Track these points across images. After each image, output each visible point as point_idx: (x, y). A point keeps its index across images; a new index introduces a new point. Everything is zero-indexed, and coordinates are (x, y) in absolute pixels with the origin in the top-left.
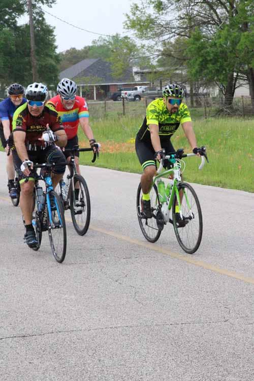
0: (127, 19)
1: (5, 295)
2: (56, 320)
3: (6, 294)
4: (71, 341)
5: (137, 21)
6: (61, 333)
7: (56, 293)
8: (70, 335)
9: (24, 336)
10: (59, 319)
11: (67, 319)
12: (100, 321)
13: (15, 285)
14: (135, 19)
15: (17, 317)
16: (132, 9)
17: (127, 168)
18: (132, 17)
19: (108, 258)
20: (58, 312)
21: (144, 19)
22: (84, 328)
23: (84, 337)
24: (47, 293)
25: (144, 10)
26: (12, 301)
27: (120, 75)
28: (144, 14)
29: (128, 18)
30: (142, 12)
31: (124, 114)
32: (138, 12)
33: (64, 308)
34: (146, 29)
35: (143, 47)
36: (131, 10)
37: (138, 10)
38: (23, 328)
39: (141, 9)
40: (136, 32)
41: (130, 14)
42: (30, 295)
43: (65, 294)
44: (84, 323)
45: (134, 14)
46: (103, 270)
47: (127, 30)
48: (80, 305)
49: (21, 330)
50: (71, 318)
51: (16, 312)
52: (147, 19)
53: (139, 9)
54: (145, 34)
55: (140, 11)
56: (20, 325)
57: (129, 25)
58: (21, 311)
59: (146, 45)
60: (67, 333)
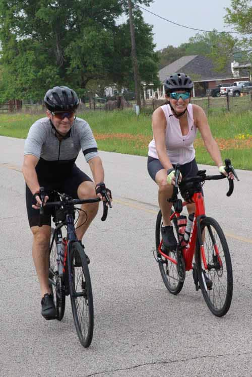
0: (228, 13)
1: (136, 312)
2: (198, 342)
3: (136, 310)
4: (220, 369)
5: (239, 15)
6: (207, 358)
7: (192, 308)
8: (217, 361)
9: (165, 363)
10: (201, 341)
11: (211, 341)
12: (248, 343)
13: (145, 300)
14: (236, 12)
15: (153, 338)
16: (233, 3)
17: (240, 166)
18: (233, 11)
19: (242, 266)
20: (199, 332)
21: (246, 12)
22: (232, 352)
23: (235, 363)
24: (182, 308)
25: (245, 4)
26: (144, 319)
27: (222, 70)
28: (245, 7)
29: (230, 11)
30: (243, 6)
31: (229, 109)
32: (239, 6)
33: (205, 327)
34: (248, 23)
35: (245, 40)
36: (231, 4)
37: (239, 4)
38: (162, 352)
39: (242, 2)
40: (237, 26)
41: (231, 8)
42: (163, 312)
43: (203, 310)
44: (231, 346)
45: (235, 8)
46: (239, 281)
47: (228, 24)
48: (221, 323)
49: (160, 354)
50: (215, 341)
51: (151, 333)
52: (249, 13)
53: (241, 2)
54: (247, 28)
55: (241, 4)
56: (159, 349)
57: (230, 19)
58: (157, 331)
59: (248, 39)
60: (213, 359)
